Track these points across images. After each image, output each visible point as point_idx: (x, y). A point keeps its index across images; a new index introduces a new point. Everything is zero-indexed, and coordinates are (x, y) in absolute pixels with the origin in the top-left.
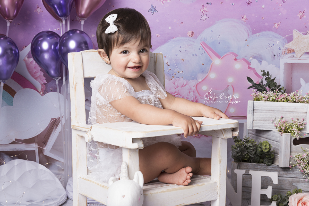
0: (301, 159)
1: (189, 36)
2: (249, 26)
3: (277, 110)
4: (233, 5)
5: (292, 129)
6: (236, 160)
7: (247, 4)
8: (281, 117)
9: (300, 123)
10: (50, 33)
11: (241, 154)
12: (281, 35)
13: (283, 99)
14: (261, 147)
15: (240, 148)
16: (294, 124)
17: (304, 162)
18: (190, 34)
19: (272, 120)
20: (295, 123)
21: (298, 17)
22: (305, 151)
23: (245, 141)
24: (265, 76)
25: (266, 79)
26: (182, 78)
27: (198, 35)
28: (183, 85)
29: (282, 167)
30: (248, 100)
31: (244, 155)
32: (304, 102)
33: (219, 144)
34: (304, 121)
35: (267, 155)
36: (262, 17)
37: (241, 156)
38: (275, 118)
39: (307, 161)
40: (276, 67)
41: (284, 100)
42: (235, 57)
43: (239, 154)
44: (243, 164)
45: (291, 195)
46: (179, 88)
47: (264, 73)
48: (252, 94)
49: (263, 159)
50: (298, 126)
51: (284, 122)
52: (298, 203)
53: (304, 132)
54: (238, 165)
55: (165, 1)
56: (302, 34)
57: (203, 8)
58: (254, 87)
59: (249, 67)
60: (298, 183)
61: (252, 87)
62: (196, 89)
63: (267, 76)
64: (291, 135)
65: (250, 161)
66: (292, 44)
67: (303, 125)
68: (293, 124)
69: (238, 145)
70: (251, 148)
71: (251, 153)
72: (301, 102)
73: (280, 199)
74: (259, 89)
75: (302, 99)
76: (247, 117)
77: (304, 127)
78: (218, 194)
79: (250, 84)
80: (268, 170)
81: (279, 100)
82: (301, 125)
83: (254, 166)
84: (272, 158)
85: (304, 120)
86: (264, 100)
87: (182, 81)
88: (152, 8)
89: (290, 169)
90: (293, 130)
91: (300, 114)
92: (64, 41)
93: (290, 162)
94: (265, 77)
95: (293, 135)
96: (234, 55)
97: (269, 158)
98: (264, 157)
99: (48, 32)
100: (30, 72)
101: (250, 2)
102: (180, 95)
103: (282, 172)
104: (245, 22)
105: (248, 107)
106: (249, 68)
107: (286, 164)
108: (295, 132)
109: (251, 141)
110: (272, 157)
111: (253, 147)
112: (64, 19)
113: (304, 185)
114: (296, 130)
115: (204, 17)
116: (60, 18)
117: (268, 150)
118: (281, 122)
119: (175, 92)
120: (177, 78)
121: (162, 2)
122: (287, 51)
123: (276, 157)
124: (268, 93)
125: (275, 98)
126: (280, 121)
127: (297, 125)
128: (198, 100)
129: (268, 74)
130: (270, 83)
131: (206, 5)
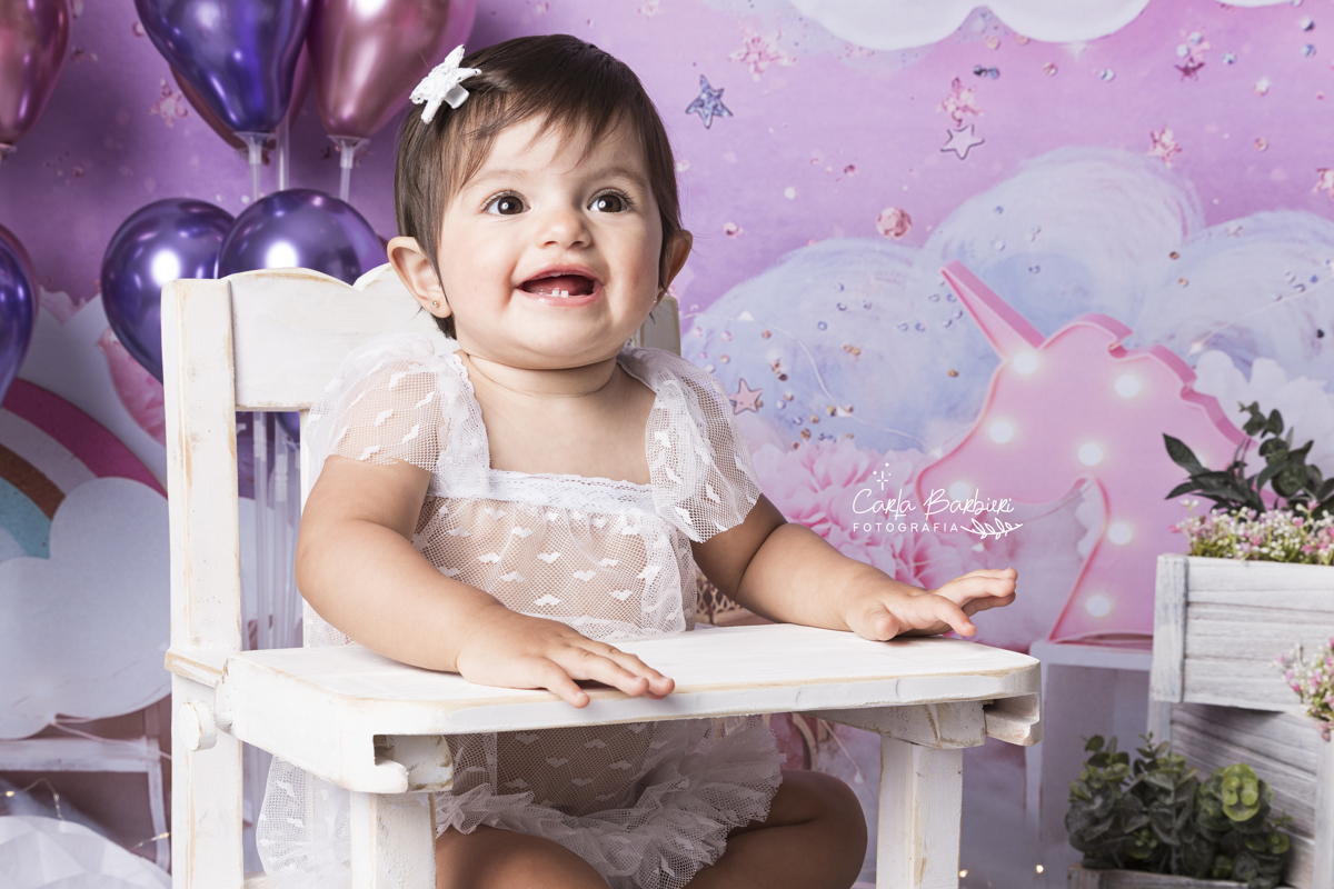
1: (887, 232)
2: (1189, 185)
3: (1306, 607)
4: (1108, 77)
6: (1092, 857)
7: (1180, 74)
8: (1329, 644)
10: (195, 210)
11: (1112, 827)
14: (1218, 795)
15: (1107, 797)
18: (892, 223)
19: (1283, 660)
23: (1147, 760)
24: (1260, 433)
25: (1263, 451)
26: (848, 441)
27: (932, 231)
28: (855, 473)
30: (1161, 553)
31: (1131, 834)
33: (915, 777)
35: (1251, 838)
36: (1257, 141)
37: (1116, 837)
38: (1298, 646)
40: (1326, 389)
42: (1114, 338)
43: (1104, 828)
44: (1128, 881)
46: (835, 489)
47: (1256, 420)
48: (1181, 521)
49: (1233, 857)
54: (1101, 882)
55: (768, 62)
57: (954, 95)
58: (1201, 486)
59: (1185, 388)
61: (1192, 489)
62: (916, 498)
63: (1270, 436)
65: (1162, 863)
69: (1099, 780)
70: (1169, 802)
71: (1168, 826)
74: (1224, 496)
76: (1150, 637)
79: (1182, 475)
81: (1324, 554)
84: (1280, 855)
86: (1240, 553)
87: (847, 455)
88: (704, 97)
92: (245, 245)
94: (1258, 440)
96: (1110, 329)
97: (1263, 857)
98: (1237, 847)
99: (186, 205)
100: (128, 402)
101: (1196, 64)
102: (837, 523)
104: (1169, 165)
105: (1159, 586)
106: (1189, 394)
109: (1167, 764)
110: (1276, 851)
111: (1176, 797)
112: (256, 141)
115: (962, 141)
116: (237, 134)
117: (1254, 813)
118: (1326, 667)
119: (816, 510)
120: (822, 437)
121: (752, 67)
123: (1302, 848)
124: (1264, 520)
125: (1302, 543)
126: (1322, 664)
128: (930, 552)
129: (1275, 421)
130: (1284, 466)
131: (969, 79)
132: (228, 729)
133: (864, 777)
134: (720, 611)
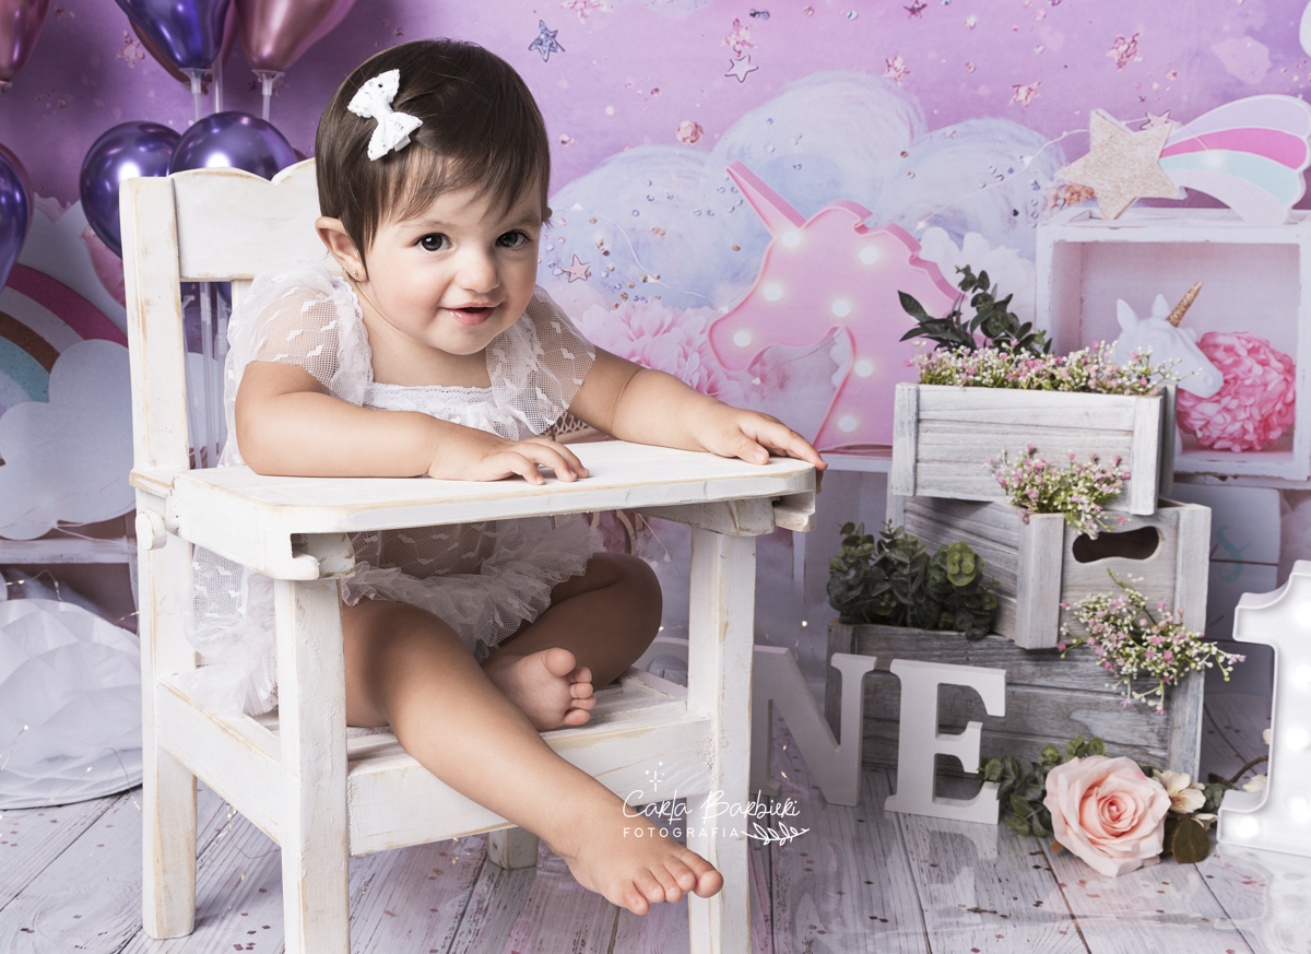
0: (1107, 618)
1: (684, 140)
2: (916, 99)
3: (1010, 422)
4: (853, 17)
5: (1071, 496)
6: (847, 615)
7: (909, 13)
8: (1027, 450)
9: (1103, 472)
11: (862, 592)
12: (1040, 131)
13: (1035, 379)
14: (943, 566)
15: (858, 570)
16: (1080, 479)
17: (1117, 628)
18: (688, 133)
19: (992, 462)
20: (1082, 474)
21: (1112, 59)
22: (1122, 585)
23: (887, 541)
24: (972, 289)
25: (974, 302)
26: (656, 301)
27: (719, 138)
28: (661, 326)
29: (1027, 647)
30: (898, 382)
31: (877, 597)
32: (1120, 390)
33: (719, 558)
34: (1121, 467)
35: (968, 599)
36: (968, 64)
37: (866, 599)
38: (1003, 452)
39: (1128, 625)
40: (1020, 255)
41: (1040, 380)
42: (859, 219)
43: (856, 593)
44: (874, 632)
45: (1058, 762)
46: (647, 339)
47: (969, 279)
48: (912, 357)
49: (954, 612)
50: (1096, 485)
51: (1038, 470)
52: (1085, 798)
53: (1120, 508)
54: (853, 634)
55: (591, 9)
56: (1127, 129)
57: (735, 32)
58: (928, 331)
59: (912, 256)
60: (1094, 714)
61: (921, 333)
62: (708, 344)
63: (979, 291)
64: (1065, 521)
65: (900, 619)
66: (1085, 166)
67: (1114, 482)
68: (1075, 479)
69: (852, 556)
70: (906, 572)
71: (905, 591)
72: (1110, 391)
73: (1014, 777)
74: (945, 338)
75: (1113, 377)
76: (891, 447)
77: (1118, 491)
78: (716, 770)
79: (913, 322)
80: (971, 658)
81: (1023, 380)
82: (1108, 481)
83: (917, 639)
84: (990, 611)
85: (1119, 462)
86: (959, 381)
87: (656, 312)
88: (543, 37)
89: (1061, 653)
90: (1074, 499)
91: (1104, 437)
92: (189, 155)
93: (1062, 629)
94: (970, 295)
95: (1072, 521)
96: (855, 212)
97: (977, 612)
98: (957, 605)
100: (105, 282)
101: (920, 6)
103: (1028, 668)
104: (900, 84)
105: (897, 407)
106: (915, 261)
107: (1042, 637)
108: (1080, 507)
109: (904, 542)
110: (988, 608)
111: (911, 568)
112: (196, 76)
113: (1118, 722)
114: (1086, 503)
115: (741, 68)
117: (971, 579)
118: (1025, 467)
119: (633, 355)
120: (637, 299)
121: (579, 13)
122: (1063, 194)
123: (1007, 605)
124: (977, 355)
125: (1006, 373)
126: (1022, 465)
127: (1091, 480)
128: (719, 385)
129: (983, 280)
130: (991, 314)
131: (746, 20)
132: (176, 532)
133: (671, 557)
134: (561, 433)
